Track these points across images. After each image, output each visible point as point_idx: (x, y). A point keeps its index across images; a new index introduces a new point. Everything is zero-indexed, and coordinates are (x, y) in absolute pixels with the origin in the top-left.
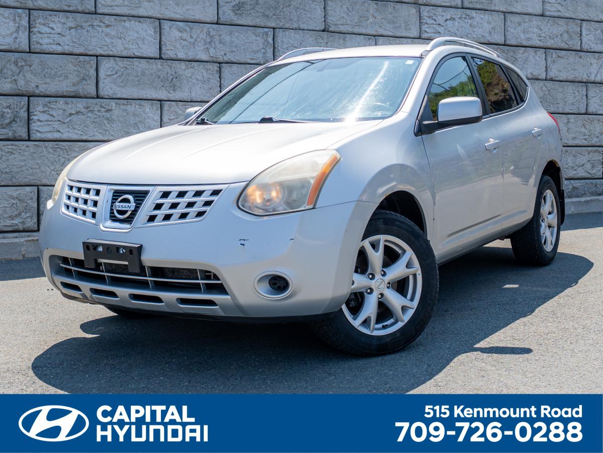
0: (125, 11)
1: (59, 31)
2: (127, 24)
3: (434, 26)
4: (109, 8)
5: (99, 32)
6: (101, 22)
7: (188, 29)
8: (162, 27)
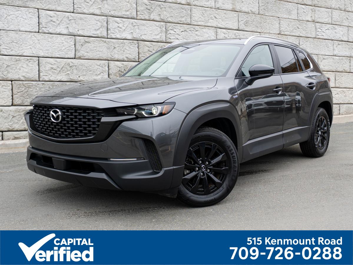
0: (203, 23)
1: (177, 33)
2: (204, 30)
3: (321, 32)
4: (197, 22)
5: (193, 34)
6: (194, 29)
7: (227, 32)
8: (217, 31)
